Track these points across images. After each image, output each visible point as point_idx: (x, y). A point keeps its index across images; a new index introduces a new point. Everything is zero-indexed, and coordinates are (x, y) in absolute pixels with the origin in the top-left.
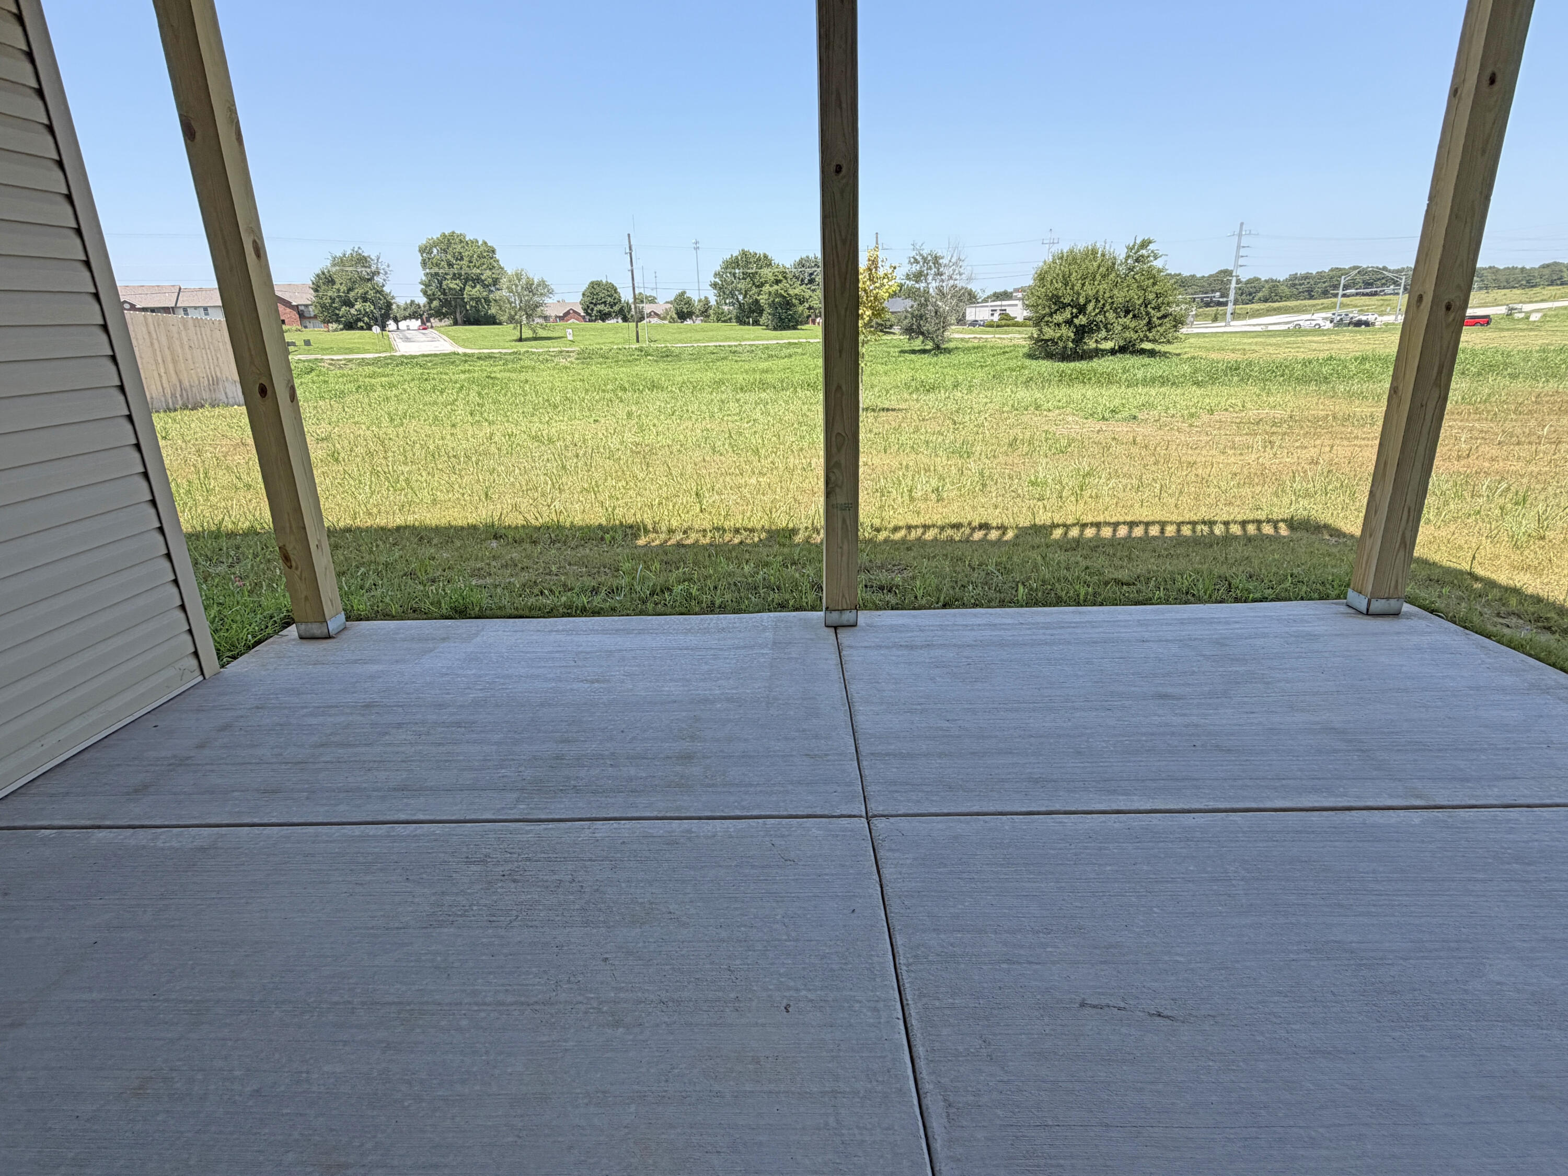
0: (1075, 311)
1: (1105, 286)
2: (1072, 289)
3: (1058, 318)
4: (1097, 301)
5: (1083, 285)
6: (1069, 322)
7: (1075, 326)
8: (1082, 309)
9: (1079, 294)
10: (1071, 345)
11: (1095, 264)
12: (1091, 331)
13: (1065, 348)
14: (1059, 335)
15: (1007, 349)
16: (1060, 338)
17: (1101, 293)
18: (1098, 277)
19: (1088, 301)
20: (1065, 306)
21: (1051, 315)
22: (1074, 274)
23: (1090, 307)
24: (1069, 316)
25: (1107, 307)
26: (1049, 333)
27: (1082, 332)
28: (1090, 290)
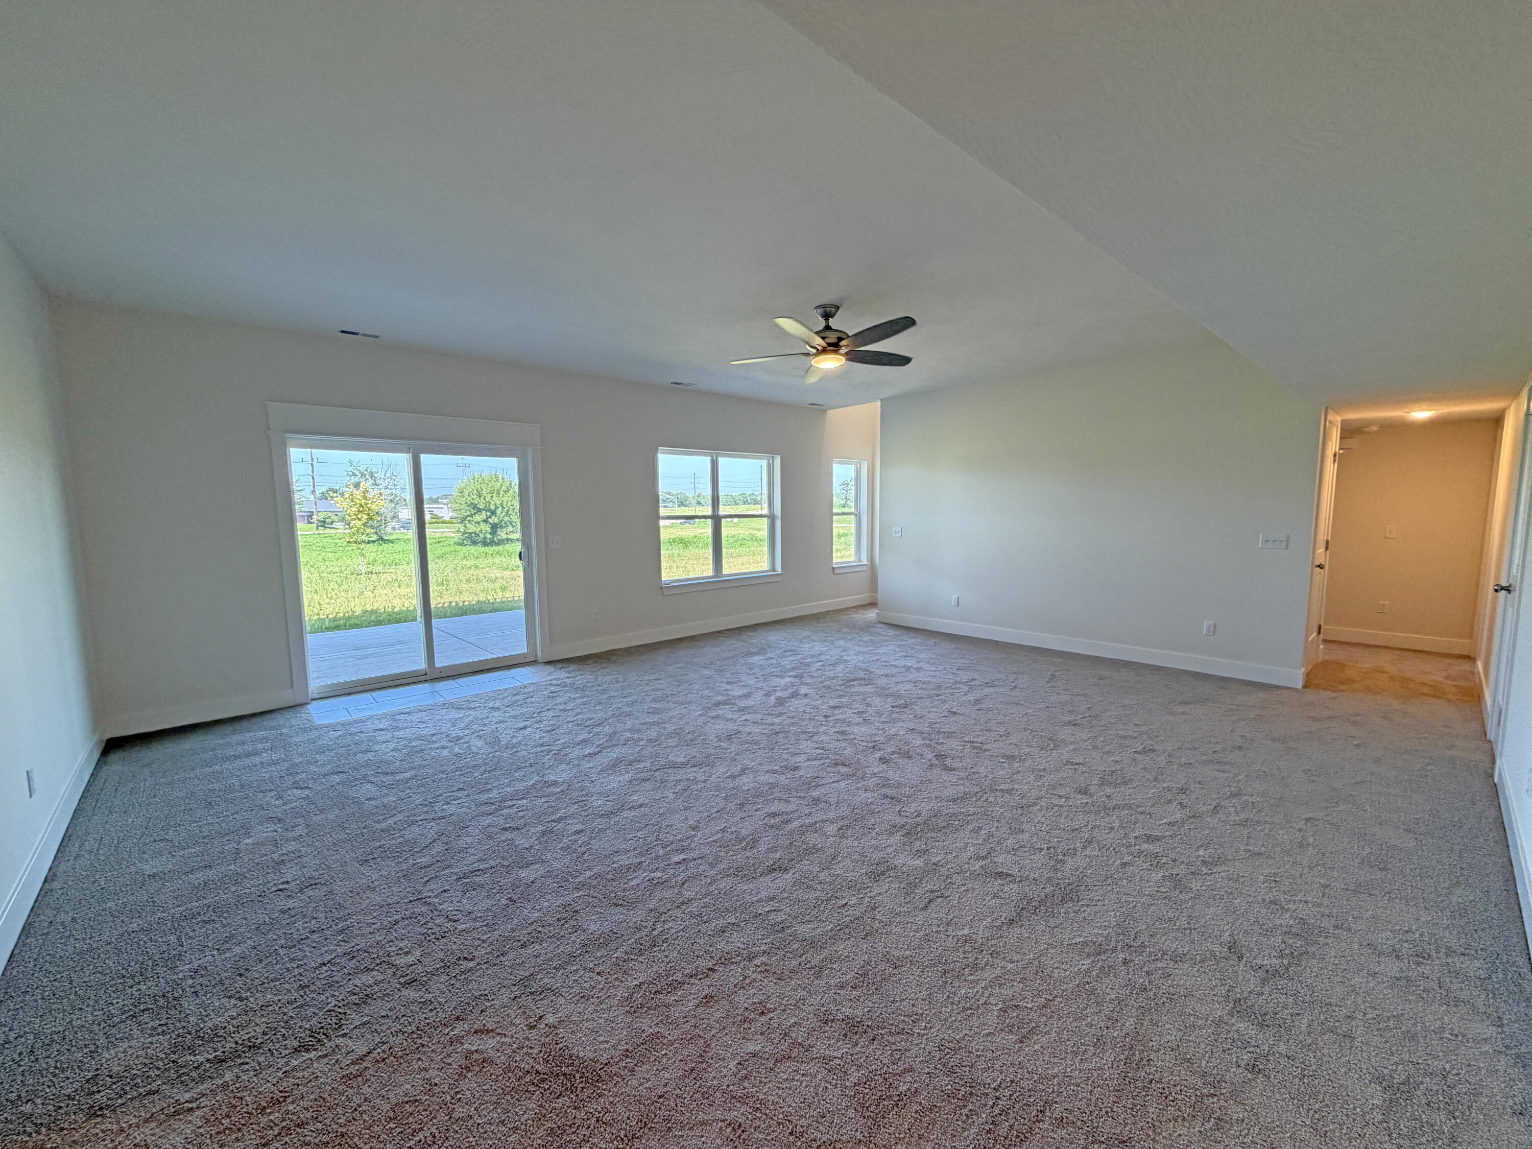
0: (488, 514)
1: (507, 498)
2: (484, 499)
3: (478, 518)
4: (503, 508)
5: (492, 497)
6: (485, 521)
7: (490, 524)
8: (493, 513)
9: (489, 503)
10: (489, 536)
11: (499, 484)
12: (501, 527)
13: (485, 538)
14: (479, 529)
15: (440, 540)
16: (481, 531)
17: (505, 503)
18: (502, 492)
19: (497, 508)
20: (480, 510)
21: (471, 516)
22: (485, 490)
23: (499, 511)
24: (485, 517)
25: (511, 512)
26: (472, 528)
27: (495, 528)
28: (497, 500)
